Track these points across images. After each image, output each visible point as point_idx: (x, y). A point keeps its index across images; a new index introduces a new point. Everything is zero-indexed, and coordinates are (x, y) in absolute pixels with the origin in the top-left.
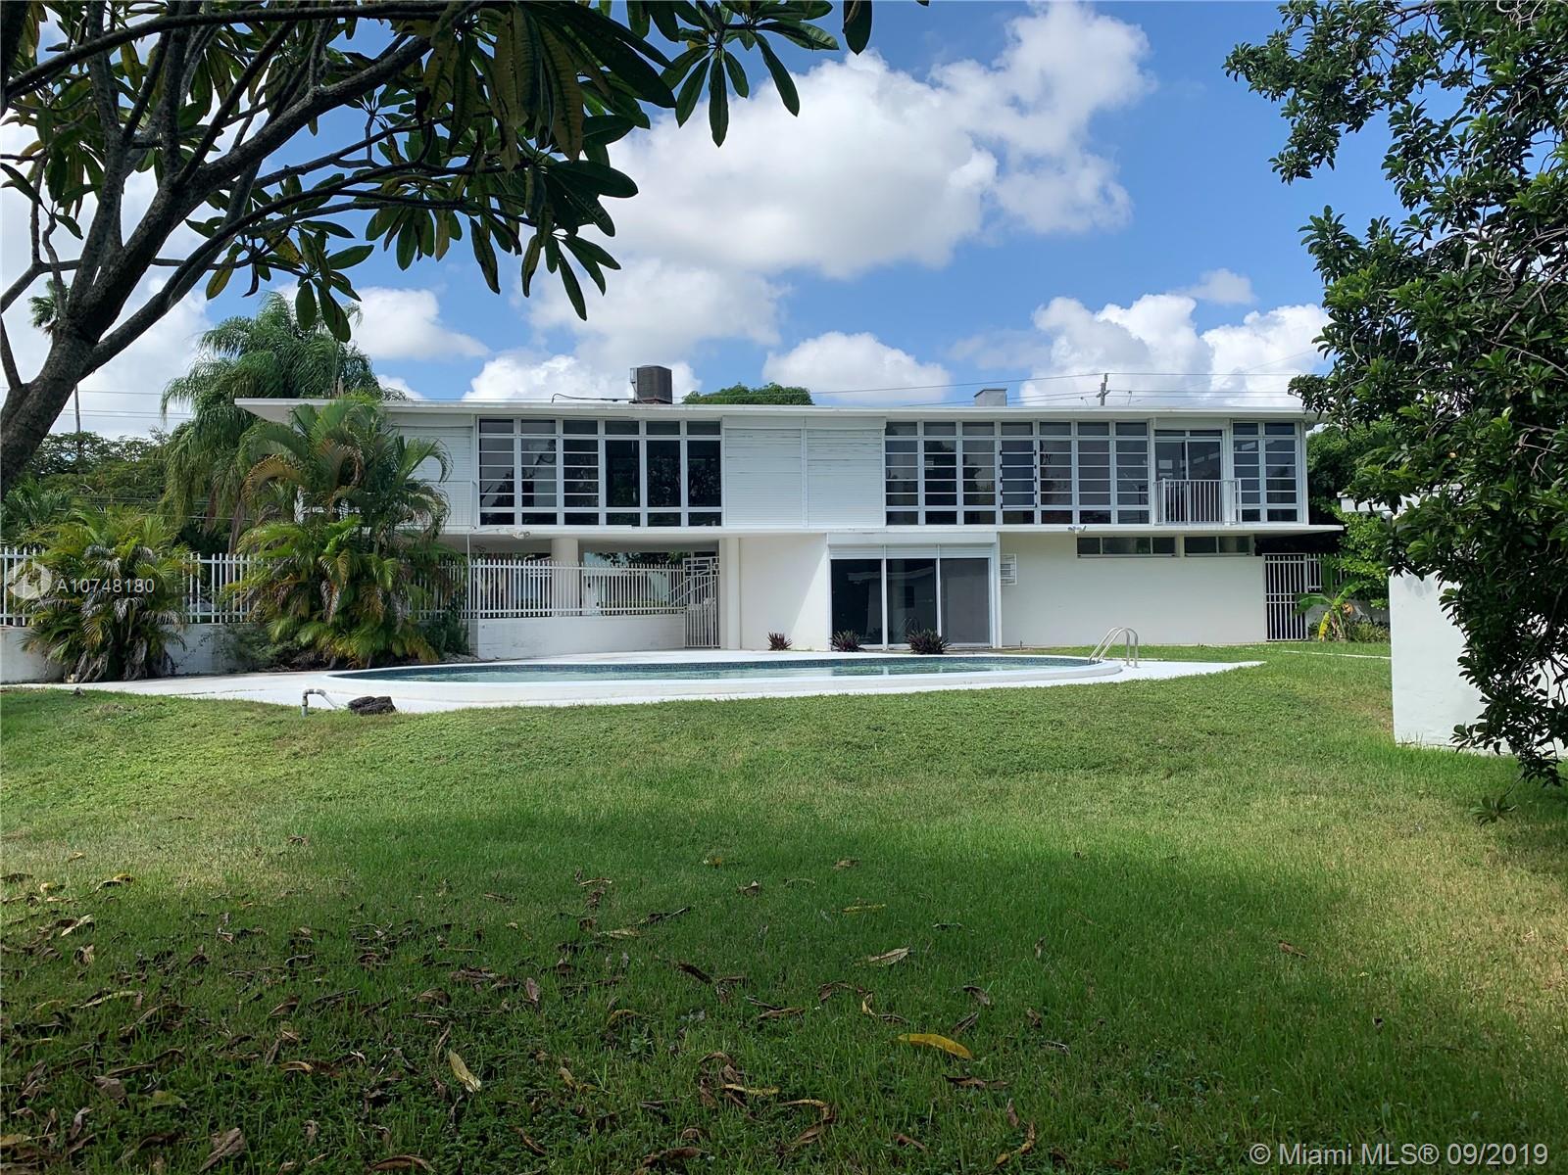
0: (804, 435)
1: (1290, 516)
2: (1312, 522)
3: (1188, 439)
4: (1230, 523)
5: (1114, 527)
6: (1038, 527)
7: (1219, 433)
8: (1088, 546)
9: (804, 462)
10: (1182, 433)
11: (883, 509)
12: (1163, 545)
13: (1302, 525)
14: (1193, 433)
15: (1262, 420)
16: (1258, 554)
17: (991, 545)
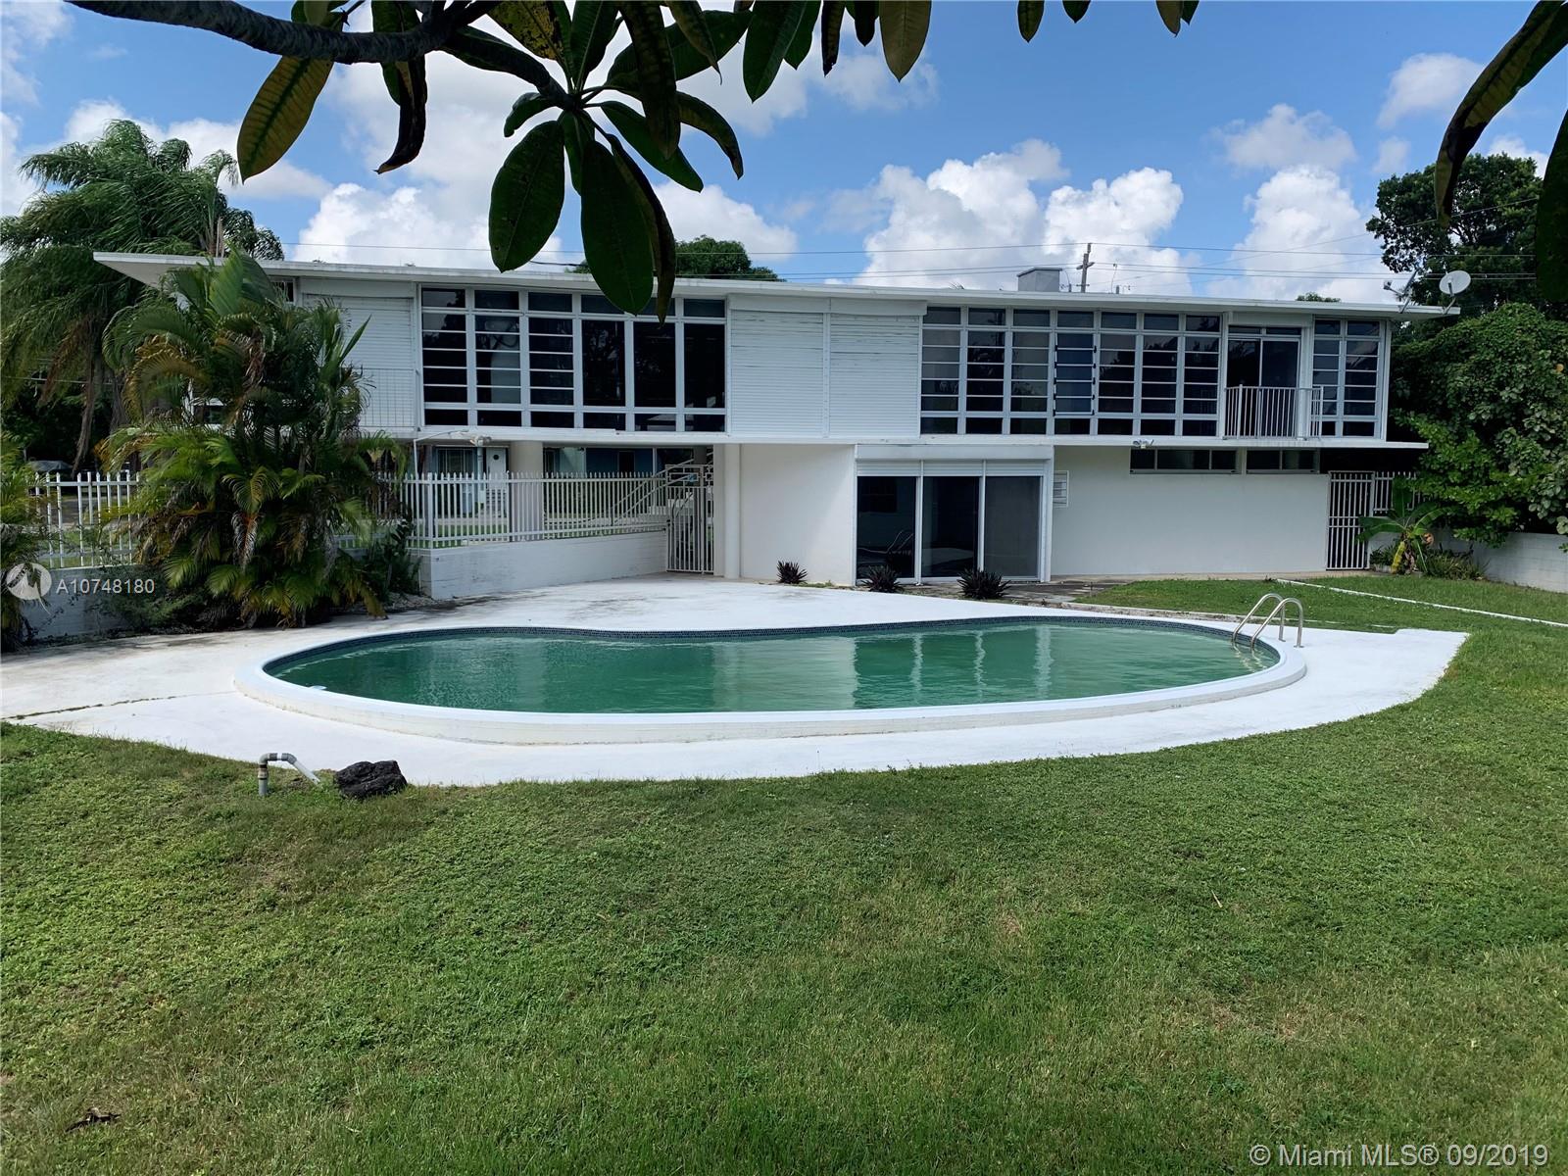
0: (827, 320)
1: (1367, 430)
2: (1389, 438)
3: (1264, 337)
4: (1303, 437)
5: (1178, 440)
6: (1093, 439)
7: (1298, 331)
8: (1142, 460)
9: (827, 355)
10: (1257, 329)
11: (918, 414)
12: (1223, 460)
13: (1379, 441)
14: (1271, 330)
15: (1345, 317)
16: (1324, 471)
17: (1044, 461)
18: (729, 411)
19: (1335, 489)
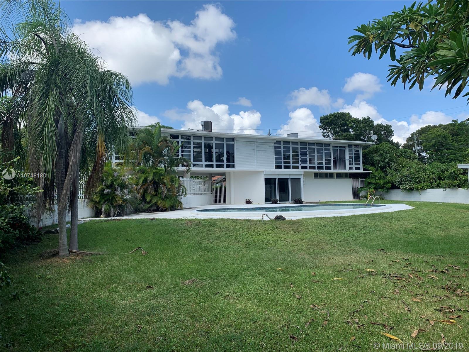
0: (255, 143)
1: (359, 168)
2: (363, 170)
3: (339, 148)
4: (347, 170)
5: (324, 171)
6: (308, 170)
7: (345, 147)
8: (316, 175)
9: (256, 151)
10: (337, 147)
11: (274, 165)
12: (331, 175)
13: (361, 171)
14: (340, 147)
15: (353, 145)
16: (350, 178)
17: (301, 175)
18: (236, 163)
19: (353, 181)
